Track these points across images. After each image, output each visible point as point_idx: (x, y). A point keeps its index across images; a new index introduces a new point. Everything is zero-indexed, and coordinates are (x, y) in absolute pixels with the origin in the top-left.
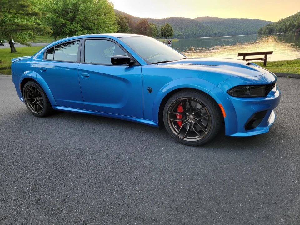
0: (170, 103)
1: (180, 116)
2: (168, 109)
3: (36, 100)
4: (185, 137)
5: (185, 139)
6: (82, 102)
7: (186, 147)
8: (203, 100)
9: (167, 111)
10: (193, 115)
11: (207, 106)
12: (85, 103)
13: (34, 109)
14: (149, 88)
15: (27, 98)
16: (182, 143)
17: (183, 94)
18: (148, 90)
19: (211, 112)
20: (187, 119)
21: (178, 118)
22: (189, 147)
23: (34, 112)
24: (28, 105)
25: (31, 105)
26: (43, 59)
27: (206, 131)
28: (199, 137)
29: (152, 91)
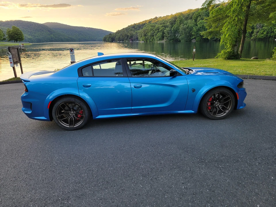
6: (130, 108)
12: (133, 108)
13: (67, 124)
18: (192, 90)
23: (68, 126)
24: (60, 122)
26: (79, 76)
27: (229, 109)
28: (225, 113)
29: (195, 91)
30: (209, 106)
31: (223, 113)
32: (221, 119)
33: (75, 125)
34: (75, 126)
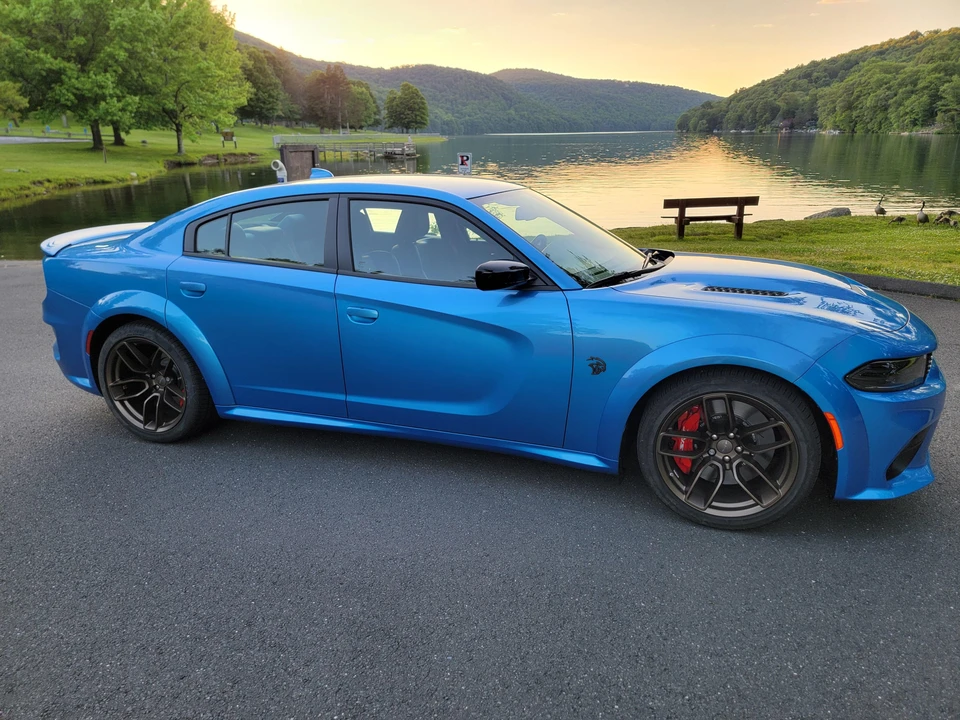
0: (668, 404)
1: (686, 444)
2: (658, 423)
3: (147, 387)
4: (711, 507)
5: (709, 511)
6: (341, 397)
7: (715, 534)
8: (775, 400)
9: (655, 430)
10: (730, 439)
11: (790, 418)
12: (351, 399)
13: (141, 418)
14: (595, 361)
15: (113, 380)
16: (698, 524)
17: (712, 383)
18: (591, 365)
19: (800, 435)
20: (712, 452)
21: (682, 446)
22: (724, 535)
23: (141, 426)
24: (118, 404)
25: (126, 403)
26: (185, 253)
27: (778, 487)
28: (756, 504)
29: (604, 370)
30: (685, 452)
31: (751, 502)
32: (736, 531)
33: (159, 425)
34: (160, 430)
